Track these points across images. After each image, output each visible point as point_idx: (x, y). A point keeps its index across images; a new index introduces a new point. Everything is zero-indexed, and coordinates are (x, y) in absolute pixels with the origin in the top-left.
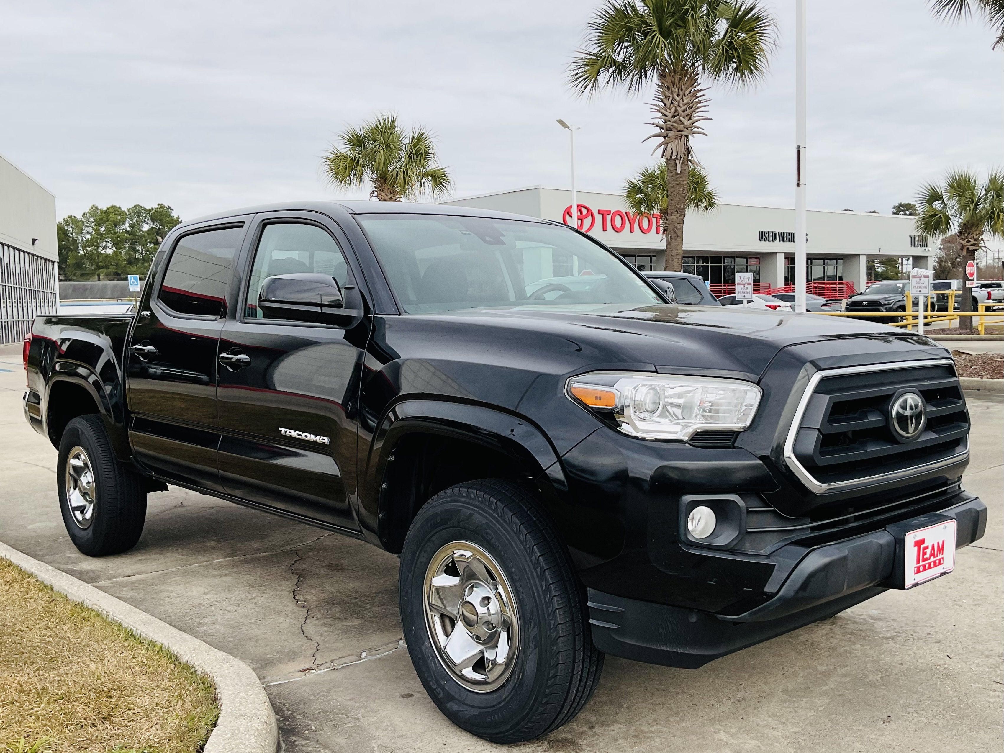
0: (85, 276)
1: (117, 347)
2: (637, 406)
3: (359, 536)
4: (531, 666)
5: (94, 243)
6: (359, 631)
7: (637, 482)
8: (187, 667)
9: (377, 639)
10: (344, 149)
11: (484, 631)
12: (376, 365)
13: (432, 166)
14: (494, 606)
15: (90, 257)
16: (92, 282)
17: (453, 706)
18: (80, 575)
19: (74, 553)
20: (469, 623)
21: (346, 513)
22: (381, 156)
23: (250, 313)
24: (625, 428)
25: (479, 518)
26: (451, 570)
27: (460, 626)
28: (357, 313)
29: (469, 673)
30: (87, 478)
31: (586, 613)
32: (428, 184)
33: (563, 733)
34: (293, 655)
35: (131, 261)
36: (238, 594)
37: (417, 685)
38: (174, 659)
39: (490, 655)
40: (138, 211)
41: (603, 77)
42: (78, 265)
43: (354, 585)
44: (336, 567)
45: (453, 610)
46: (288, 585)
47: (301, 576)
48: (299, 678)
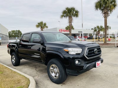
0: (11, 37)
1: (17, 45)
2: (70, 51)
3: (43, 64)
4: (61, 76)
5: (12, 34)
6: (42, 73)
7: (71, 58)
8: (26, 77)
9: (44, 74)
10: (38, 24)
11: (56, 73)
12: (44, 47)
13: (46, 26)
14: (57, 71)
15: (12, 35)
16: (12, 38)
17: (53, 81)
18: (14, 68)
19: (13, 66)
20: (54, 72)
21: (42, 62)
22: (41, 25)
23: (31, 42)
24: (69, 53)
25: (55, 62)
26: (52, 67)
27: (53, 73)
28: (42, 42)
29: (54, 77)
30: (14, 59)
31: (66, 71)
32: (46, 28)
33: (64, 83)
34: (36, 76)
35: (16, 36)
36: (30, 70)
37: (49, 78)
38: (25, 77)
39: (56, 75)
40: (16, 31)
41: (63, 17)
42: (10, 36)
43: (41, 68)
44: (40, 67)
45: (52, 71)
46: (35, 69)
47: (36, 68)
48: (37, 78)
